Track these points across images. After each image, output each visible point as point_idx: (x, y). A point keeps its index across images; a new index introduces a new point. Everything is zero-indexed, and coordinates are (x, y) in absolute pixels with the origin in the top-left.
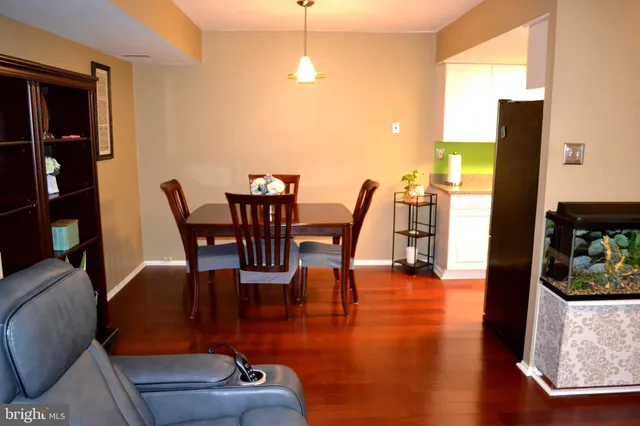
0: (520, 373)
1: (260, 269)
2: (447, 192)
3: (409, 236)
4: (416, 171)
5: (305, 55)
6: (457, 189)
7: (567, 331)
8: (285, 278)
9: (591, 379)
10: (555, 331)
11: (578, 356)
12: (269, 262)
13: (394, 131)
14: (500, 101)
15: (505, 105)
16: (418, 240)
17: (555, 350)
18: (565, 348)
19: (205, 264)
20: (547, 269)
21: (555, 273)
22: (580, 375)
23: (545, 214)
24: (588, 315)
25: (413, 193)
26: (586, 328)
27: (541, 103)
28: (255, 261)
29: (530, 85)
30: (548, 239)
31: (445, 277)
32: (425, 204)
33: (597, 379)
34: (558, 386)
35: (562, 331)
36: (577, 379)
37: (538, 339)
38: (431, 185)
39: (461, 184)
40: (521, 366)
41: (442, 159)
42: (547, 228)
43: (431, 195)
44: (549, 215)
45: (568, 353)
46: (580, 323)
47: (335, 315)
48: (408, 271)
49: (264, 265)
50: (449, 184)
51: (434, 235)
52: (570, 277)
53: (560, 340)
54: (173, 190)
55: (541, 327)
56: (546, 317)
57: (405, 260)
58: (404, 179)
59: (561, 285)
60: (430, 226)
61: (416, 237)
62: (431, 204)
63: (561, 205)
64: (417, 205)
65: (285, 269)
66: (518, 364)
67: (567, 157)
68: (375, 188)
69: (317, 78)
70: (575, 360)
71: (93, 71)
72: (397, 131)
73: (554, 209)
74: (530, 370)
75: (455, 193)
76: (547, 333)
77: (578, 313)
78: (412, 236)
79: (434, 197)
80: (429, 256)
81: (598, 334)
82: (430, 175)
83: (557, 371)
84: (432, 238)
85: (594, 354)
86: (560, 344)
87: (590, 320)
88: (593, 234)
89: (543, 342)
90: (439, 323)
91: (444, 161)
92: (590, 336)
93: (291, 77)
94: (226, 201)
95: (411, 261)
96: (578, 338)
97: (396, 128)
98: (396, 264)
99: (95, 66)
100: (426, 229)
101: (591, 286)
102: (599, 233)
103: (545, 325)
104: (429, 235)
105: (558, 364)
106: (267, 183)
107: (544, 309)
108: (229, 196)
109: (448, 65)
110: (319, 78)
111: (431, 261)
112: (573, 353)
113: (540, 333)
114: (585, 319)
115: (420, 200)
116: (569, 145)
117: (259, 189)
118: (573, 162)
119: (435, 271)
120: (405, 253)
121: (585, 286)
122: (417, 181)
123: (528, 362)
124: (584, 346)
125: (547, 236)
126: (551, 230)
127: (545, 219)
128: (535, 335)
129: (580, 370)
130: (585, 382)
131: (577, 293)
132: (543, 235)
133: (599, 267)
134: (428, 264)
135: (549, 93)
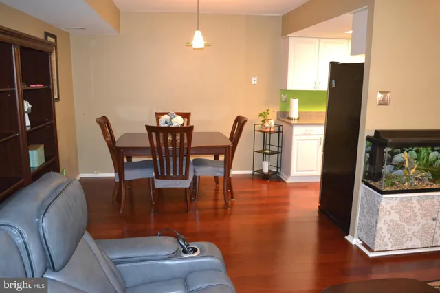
0: (347, 243)
1: (168, 177)
2: (291, 124)
3: (264, 153)
4: (268, 110)
5: (198, 30)
6: (296, 122)
7: (381, 214)
8: (186, 184)
9: (395, 245)
10: (372, 214)
11: (388, 230)
12: (175, 173)
13: (254, 83)
14: (330, 63)
15: (334, 65)
16: (271, 156)
17: (372, 227)
18: (379, 225)
19: (130, 175)
20: (367, 174)
21: (373, 177)
22: (389, 242)
23: (365, 138)
24: (394, 203)
25: (267, 125)
26: (393, 212)
27: (362, 64)
28: (165, 172)
29: (353, 53)
30: (368, 155)
31: (289, 181)
32: (275, 132)
33: (399, 244)
34: (375, 250)
35: (378, 214)
36: (387, 245)
37: (360, 220)
38: (278, 119)
39: (298, 118)
40: (348, 238)
41: (285, 102)
42: (367, 147)
43: (279, 126)
44: (368, 139)
45: (381, 228)
46: (389, 209)
47: (216, 208)
48: (263, 177)
49: (172, 175)
50: (291, 119)
51: (281, 153)
52: (384, 179)
53: (377, 219)
54: (104, 123)
55: (362, 212)
56: (366, 206)
57: (262, 170)
58: (261, 115)
59: (377, 184)
60: (278, 147)
61: (269, 154)
62: (279, 132)
63: (377, 132)
64: (270, 133)
65: (186, 177)
66: (346, 237)
67: (380, 101)
68: (245, 122)
69: (205, 46)
70: (385, 233)
71: (46, 38)
72: (256, 83)
73: (372, 134)
74: (354, 240)
75: (296, 125)
76: (367, 216)
77: (389, 202)
78: (266, 154)
79: (281, 127)
80: (277, 167)
81: (400, 215)
82: (278, 113)
83: (374, 240)
84: (280, 155)
85: (397, 228)
86: (377, 223)
87: (396, 206)
88: (395, 151)
89: (364, 222)
90: (286, 212)
91: (287, 103)
92: (395, 217)
93: (189, 45)
94: (145, 131)
95: (266, 170)
96: (388, 218)
97: (255, 81)
98: (255, 173)
99: (47, 34)
100: (275, 149)
101: (396, 185)
102: (399, 150)
103: (366, 210)
104: (278, 153)
105: (375, 236)
106: (171, 118)
107: (365, 201)
108: (148, 127)
109: (290, 39)
110: (207, 45)
111: (279, 171)
112: (385, 228)
113: (362, 215)
114: (393, 206)
115: (272, 130)
116: (381, 92)
117: (166, 123)
118: (383, 103)
119: (282, 177)
120: (262, 165)
121: (393, 184)
122: (269, 117)
123: (353, 236)
124: (391, 224)
125: (367, 152)
126: (369, 148)
127: (365, 141)
128: (358, 217)
129: (389, 239)
130: (392, 247)
131: (388, 189)
132: (364, 152)
133: (399, 172)
134: (277, 172)
135: (368, 58)
